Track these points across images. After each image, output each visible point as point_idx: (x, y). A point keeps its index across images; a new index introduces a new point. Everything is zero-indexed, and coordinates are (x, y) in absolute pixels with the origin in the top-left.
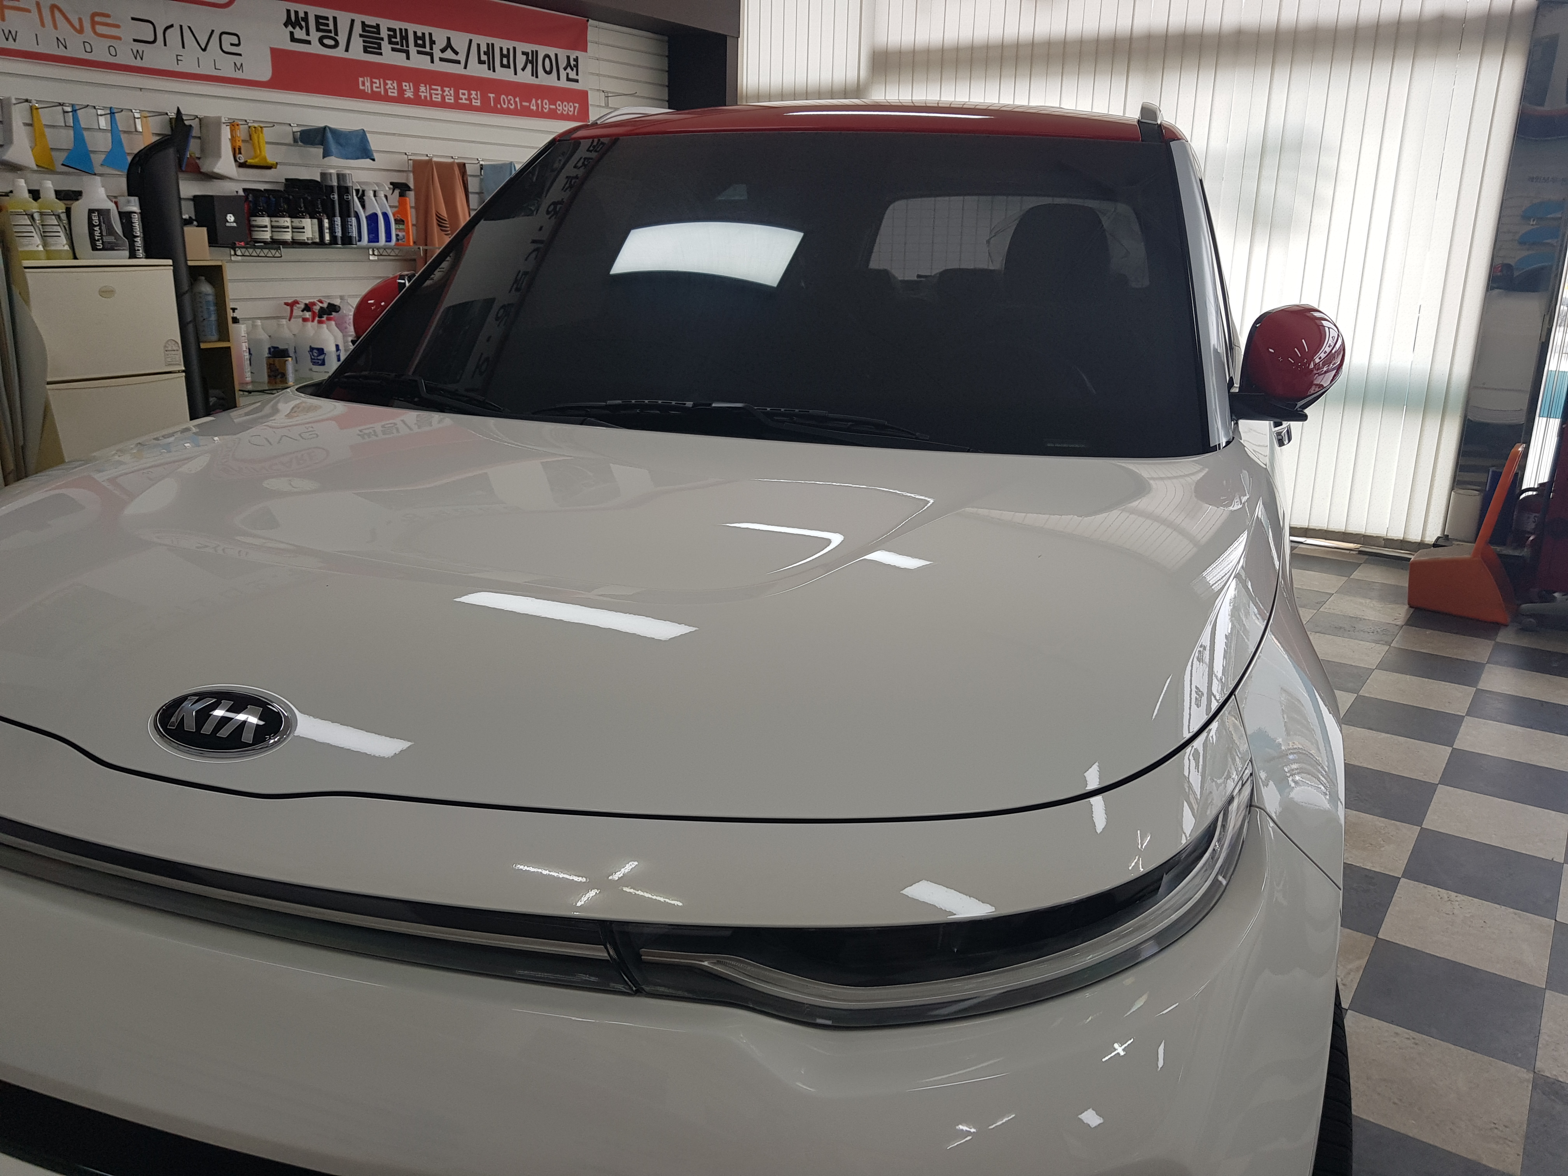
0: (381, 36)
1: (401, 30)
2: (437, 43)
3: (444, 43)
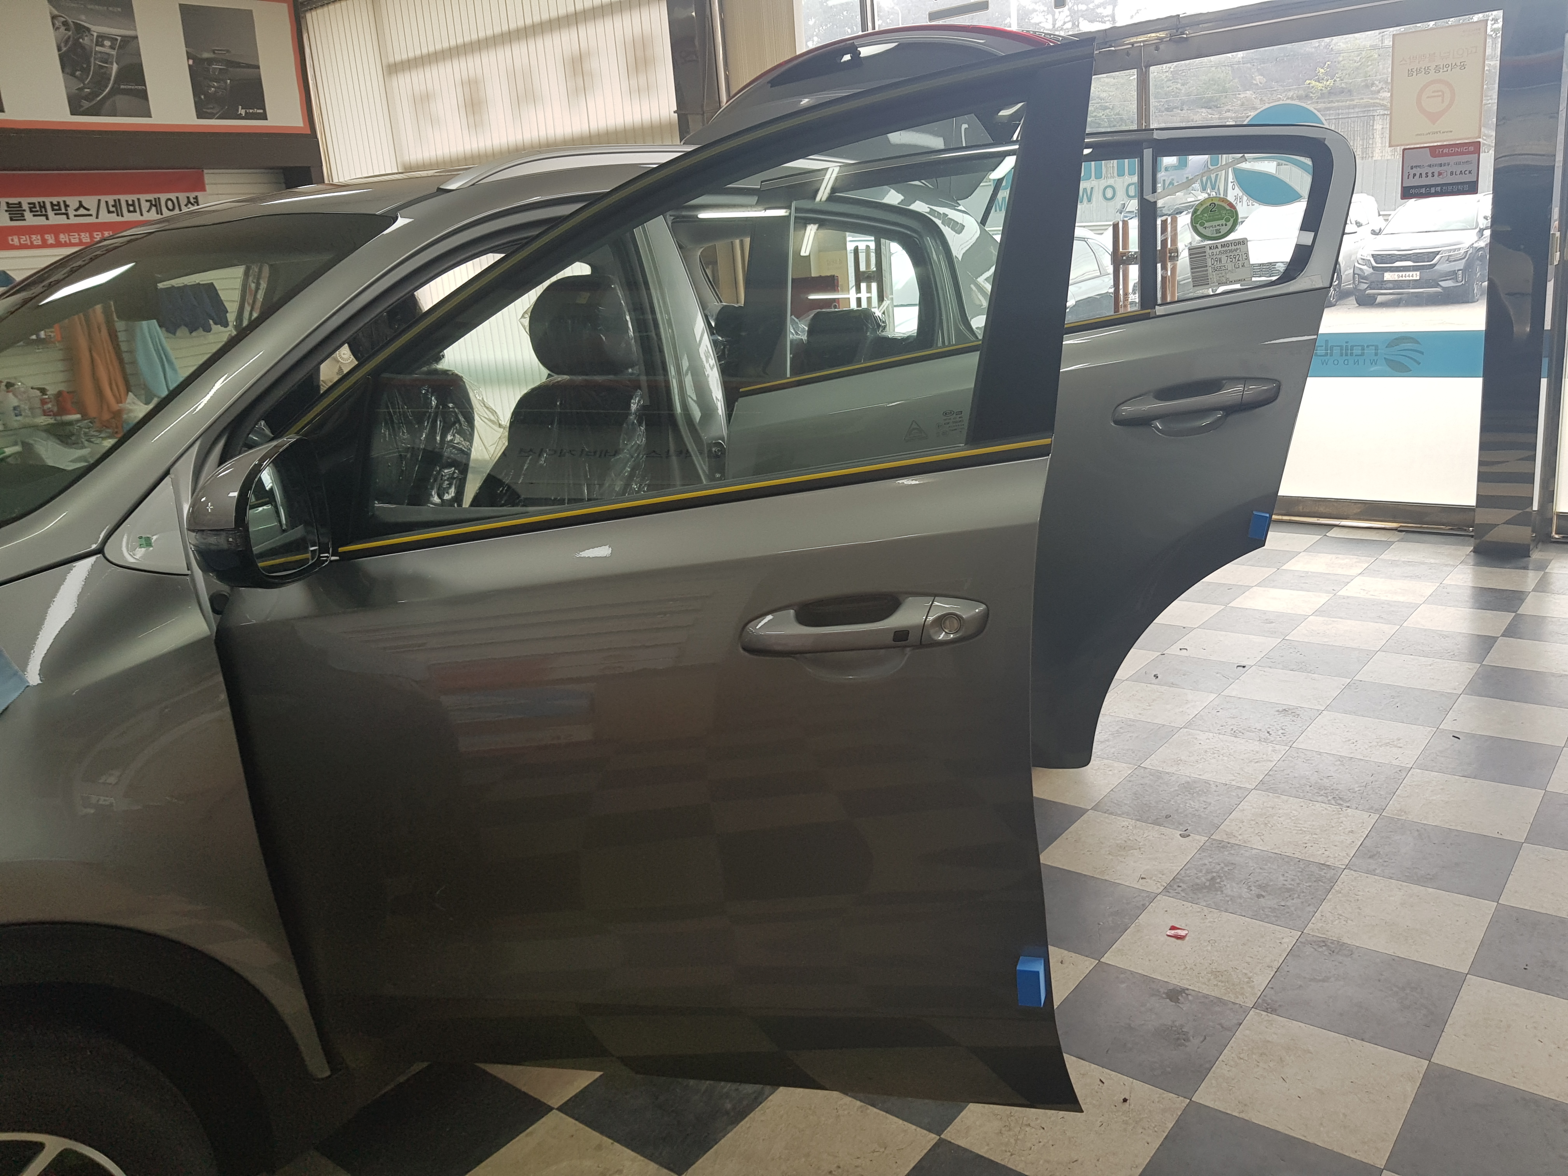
0: (24, 208)
1: (39, 203)
2: (70, 206)
3: (77, 205)
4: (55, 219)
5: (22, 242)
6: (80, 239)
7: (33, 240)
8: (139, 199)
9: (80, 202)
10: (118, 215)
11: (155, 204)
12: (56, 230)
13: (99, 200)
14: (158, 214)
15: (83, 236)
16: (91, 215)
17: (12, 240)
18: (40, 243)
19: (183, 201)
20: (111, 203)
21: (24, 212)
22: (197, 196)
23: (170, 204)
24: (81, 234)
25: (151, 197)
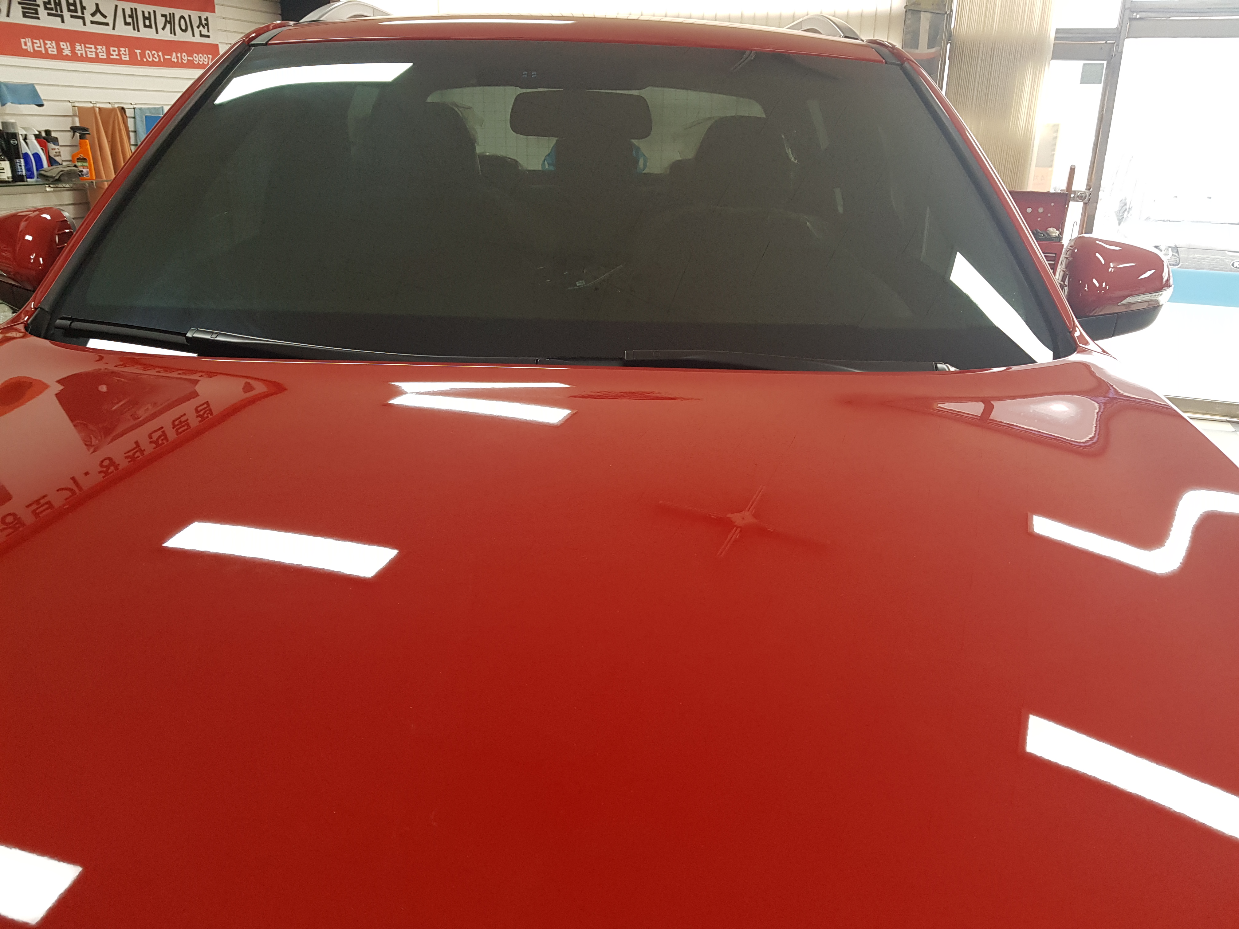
0: (38, 3)
2: (87, 8)
3: (94, 9)
4: (72, 24)
5: (36, 49)
6: (97, 54)
7: (47, 46)
8: (154, 12)
9: (97, 5)
10: (134, 29)
11: (169, 20)
12: (73, 37)
13: (116, 6)
14: (171, 33)
15: (99, 50)
16: (107, 24)
17: (26, 45)
18: (55, 53)
19: (196, 23)
20: (128, 12)
21: (38, 8)
22: (207, 17)
23: (182, 21)
24: (98, 47)
25: (167, 11)
